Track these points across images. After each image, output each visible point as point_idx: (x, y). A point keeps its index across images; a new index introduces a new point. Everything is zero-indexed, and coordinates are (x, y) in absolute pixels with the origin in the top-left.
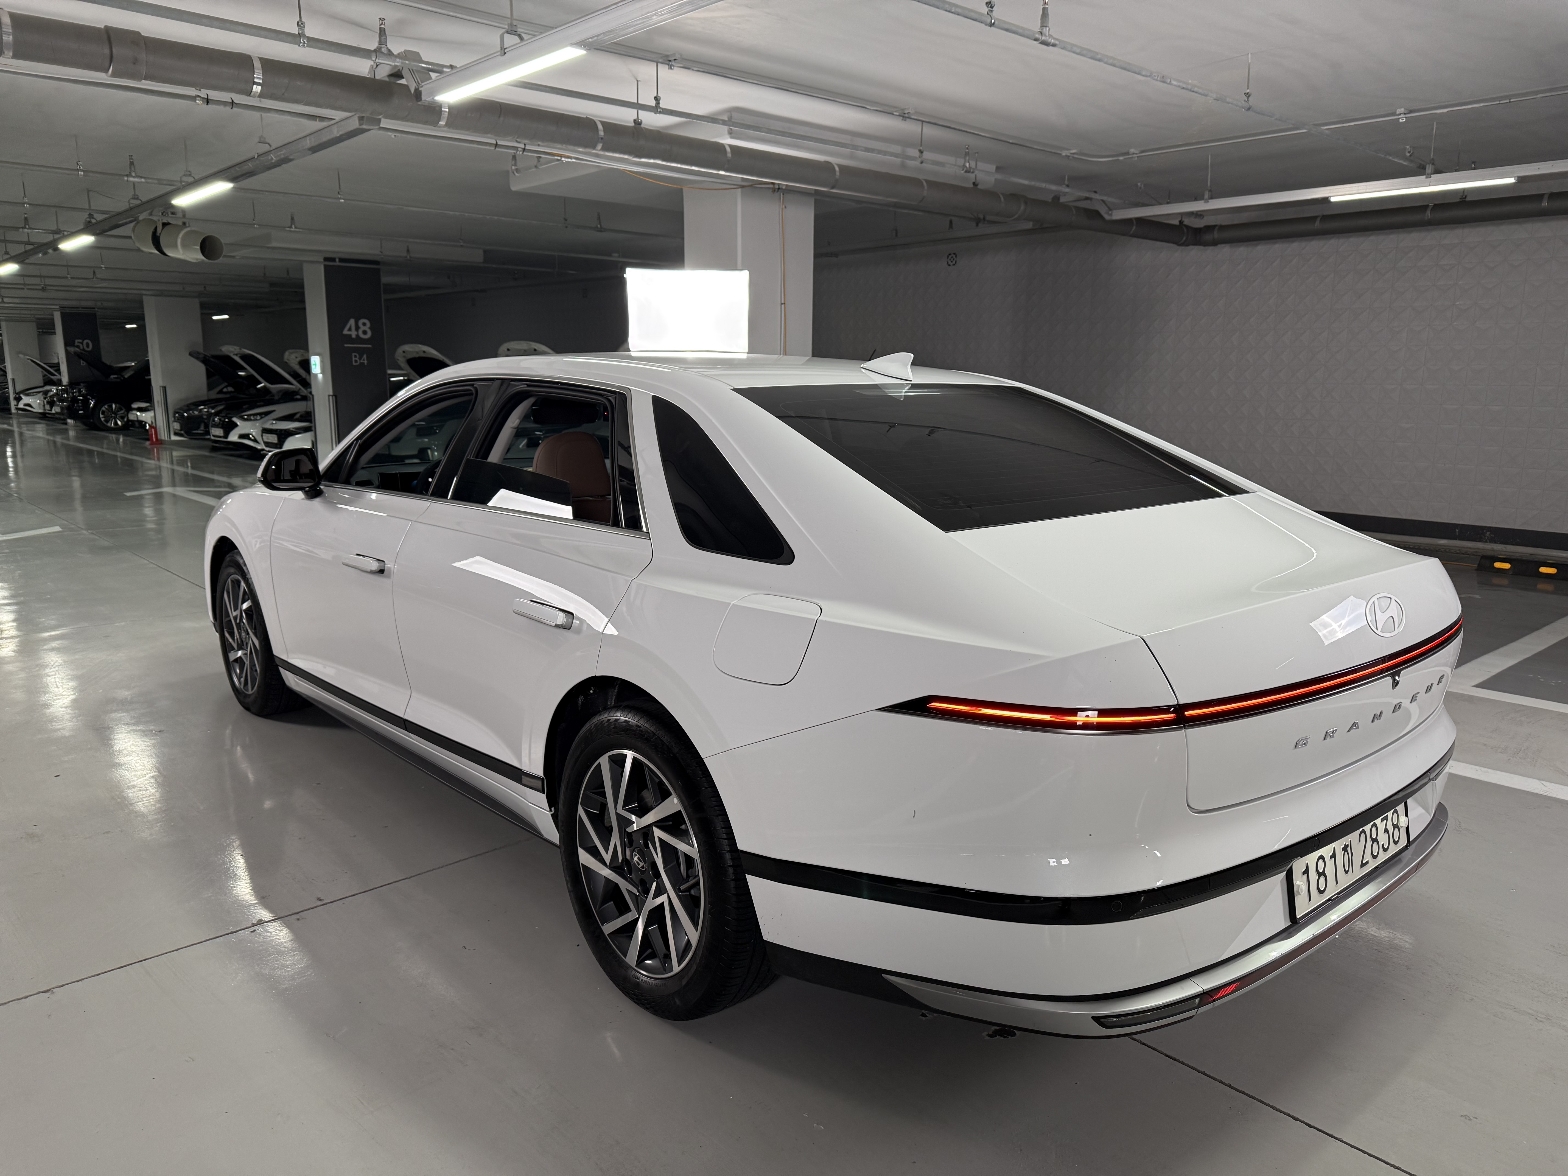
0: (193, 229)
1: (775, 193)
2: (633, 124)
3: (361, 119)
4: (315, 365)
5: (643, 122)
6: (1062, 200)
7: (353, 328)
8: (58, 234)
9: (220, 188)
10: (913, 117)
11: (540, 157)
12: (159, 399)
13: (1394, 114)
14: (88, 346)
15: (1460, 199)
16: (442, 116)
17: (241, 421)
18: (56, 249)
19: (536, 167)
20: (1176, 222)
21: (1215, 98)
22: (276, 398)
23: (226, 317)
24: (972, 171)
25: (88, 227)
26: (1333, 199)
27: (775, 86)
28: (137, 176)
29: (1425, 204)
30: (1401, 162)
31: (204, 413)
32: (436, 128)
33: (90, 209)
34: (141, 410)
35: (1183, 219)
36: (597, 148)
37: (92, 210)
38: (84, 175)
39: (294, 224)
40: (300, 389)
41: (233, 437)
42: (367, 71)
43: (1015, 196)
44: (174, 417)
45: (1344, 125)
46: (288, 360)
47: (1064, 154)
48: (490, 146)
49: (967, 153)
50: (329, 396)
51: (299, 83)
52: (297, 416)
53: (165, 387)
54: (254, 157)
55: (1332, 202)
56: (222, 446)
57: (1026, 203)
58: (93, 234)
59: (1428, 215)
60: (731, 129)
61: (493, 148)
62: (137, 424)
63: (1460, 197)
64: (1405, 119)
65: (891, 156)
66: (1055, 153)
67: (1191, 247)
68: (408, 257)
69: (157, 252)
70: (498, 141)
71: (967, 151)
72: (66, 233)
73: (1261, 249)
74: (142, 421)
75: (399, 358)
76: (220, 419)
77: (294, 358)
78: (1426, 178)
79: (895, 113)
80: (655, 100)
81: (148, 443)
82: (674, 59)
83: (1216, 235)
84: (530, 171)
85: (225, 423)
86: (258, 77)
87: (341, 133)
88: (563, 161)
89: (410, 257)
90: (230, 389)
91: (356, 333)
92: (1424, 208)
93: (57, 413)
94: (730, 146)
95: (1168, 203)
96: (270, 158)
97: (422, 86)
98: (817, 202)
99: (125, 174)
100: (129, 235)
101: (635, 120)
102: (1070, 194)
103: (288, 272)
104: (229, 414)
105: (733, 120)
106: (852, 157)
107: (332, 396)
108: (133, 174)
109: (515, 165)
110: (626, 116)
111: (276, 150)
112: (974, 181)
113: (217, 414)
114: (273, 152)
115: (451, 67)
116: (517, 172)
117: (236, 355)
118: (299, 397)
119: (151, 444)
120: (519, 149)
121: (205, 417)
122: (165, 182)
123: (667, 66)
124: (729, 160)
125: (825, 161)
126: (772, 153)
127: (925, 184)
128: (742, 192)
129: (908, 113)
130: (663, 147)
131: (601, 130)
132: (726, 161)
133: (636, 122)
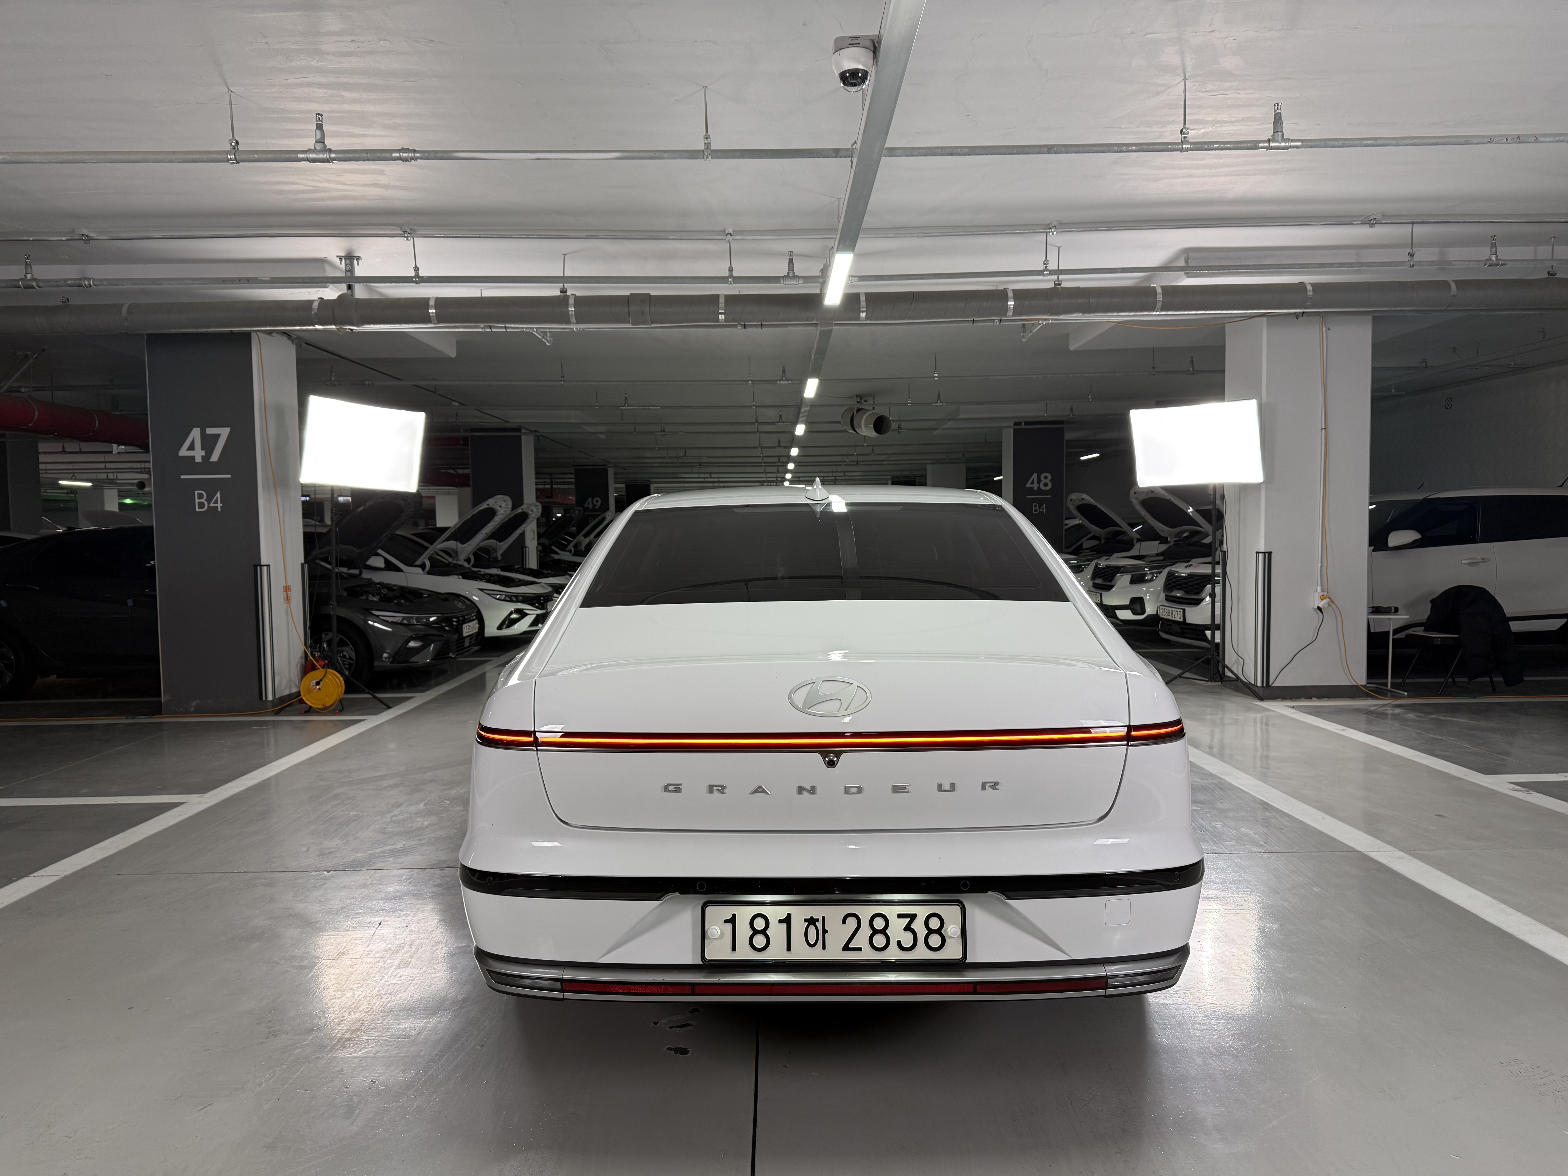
2: (1053, 288)
3: (819, 323)
5: (1063, 282)
7: (1036, 481)
9: (815, 382)
24: (1501, 262)
36: (1008, 314)
58: (802, 423)
60: (1186, 273)
69: (854, 432)
79: (1354, 221)
82: (1053, 226)
86: (722, 308)
87: (818, 334)
91: (1038, 485)
105: (1190, 263)
110: (1047, 282)
123: (1051, 234)
124: (1160, 301)
125: (1297, 282)
126: (1216, 286)
127: (1453, 285)
128: (1267, 321)
129: (1375, 219)
130: (1080, 301)
131: (1011, 298)
132: (1156, 302)
133: (1055, 284)
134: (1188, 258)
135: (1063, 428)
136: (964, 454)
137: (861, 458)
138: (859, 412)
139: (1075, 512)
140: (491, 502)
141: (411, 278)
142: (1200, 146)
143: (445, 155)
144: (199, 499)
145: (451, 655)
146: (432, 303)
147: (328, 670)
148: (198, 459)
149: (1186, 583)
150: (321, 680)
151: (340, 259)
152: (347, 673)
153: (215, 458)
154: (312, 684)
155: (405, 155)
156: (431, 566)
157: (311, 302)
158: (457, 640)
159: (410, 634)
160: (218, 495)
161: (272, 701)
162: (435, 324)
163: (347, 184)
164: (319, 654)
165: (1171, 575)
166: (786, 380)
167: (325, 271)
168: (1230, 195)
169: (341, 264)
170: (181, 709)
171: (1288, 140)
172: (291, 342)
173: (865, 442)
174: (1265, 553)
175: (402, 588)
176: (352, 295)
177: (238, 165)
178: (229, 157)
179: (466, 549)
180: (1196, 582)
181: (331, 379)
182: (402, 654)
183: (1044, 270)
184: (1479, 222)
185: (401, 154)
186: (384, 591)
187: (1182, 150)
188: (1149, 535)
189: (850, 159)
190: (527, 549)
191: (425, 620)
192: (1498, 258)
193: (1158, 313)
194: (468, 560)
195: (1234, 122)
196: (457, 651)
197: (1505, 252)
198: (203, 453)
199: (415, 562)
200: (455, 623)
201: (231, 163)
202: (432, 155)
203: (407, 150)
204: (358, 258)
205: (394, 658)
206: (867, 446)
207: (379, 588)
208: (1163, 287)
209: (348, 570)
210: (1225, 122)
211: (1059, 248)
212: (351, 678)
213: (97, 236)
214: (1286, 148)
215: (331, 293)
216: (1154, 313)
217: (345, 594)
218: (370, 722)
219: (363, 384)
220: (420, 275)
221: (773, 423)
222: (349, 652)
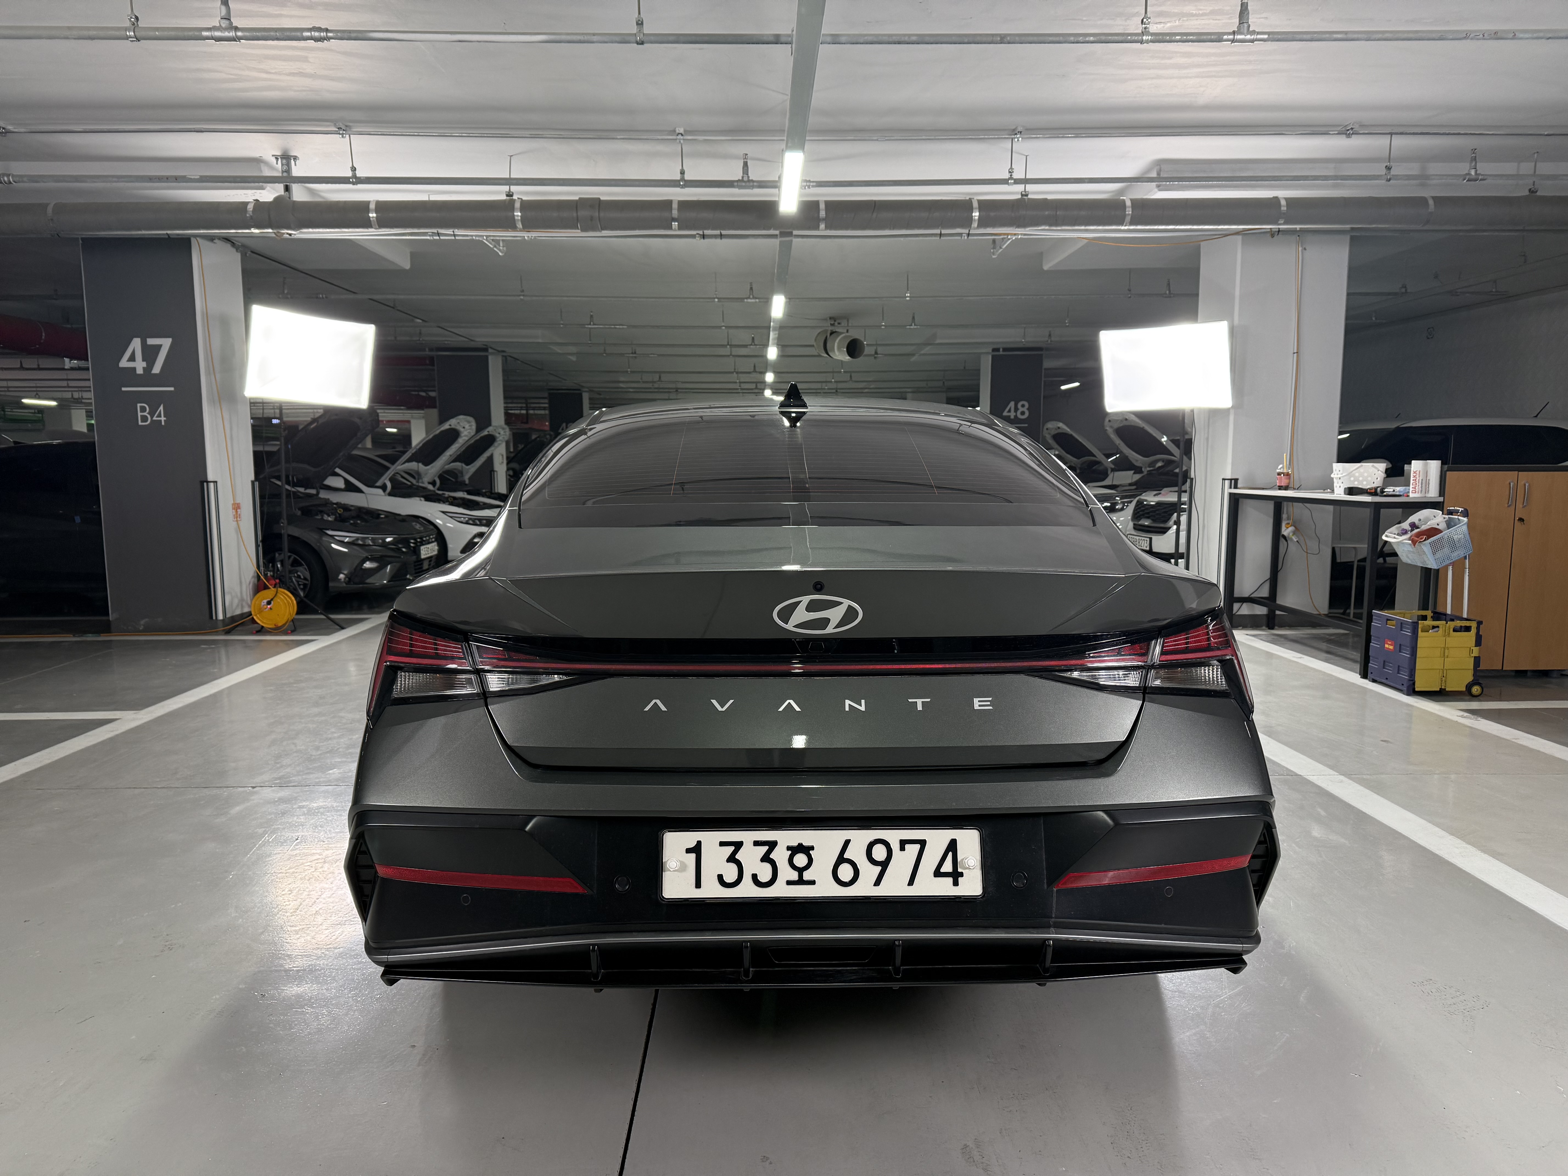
2: (1020, 198)
3: (781, 233)
5: (1031, 193)
7: (1013, 410)
11: (994, 239)
16: (821, 221)
60: (1160, 184)
79: (1329, 132)
80: (1009, 173)
82: (1018, 131)
86: (676, 214)
88: (1011, 238)
91: (1014, 414)
105: (1163, 175)
110: (1014, 191)
123: (1016, 140)
124: (1129, 214)
125: (1272, 197)
126: (1187, 199)
127: (1431, 202)
128: (1243, 240)
129: (1352, 129)
130: (1047, 213)
131: (976, 209)
132: (1125, 216)
133: (1022, 195)
134: (1160, 170)
135: (1041, 355)
136: (944, 383)
137: (840, 386)
138: (833, 335)
140: (453, 423)
141: (349, 178)
142: (1161, 38)
143: (360, 35)
144: (141, 412)
145: (408, 576)
146: (372, 206)
147: (280, 589)
148: (140, 371)
149: (1155, 511)
150: (272, 600)
151: (276, 158)
152: (302, 594)
153: (157, 369)
154: (263, 604)
155: (317, 34)
156: (393, 488)
157: (245, 204)
158: (415, 562)
159: (365, 555)
160: (161, 408)
161: (223, 620)
162: (376, 229)
163: (270, 73)
164: (271, 573)
165: (1140, 503)
166: (754, 298)
167: (261, 171)
168: (1201, 101)
169: (277, 164)
170: (130, 628)
171: (1254, 32)
172: (234, 250)
173: (842, 368)
174: (1231, 480)
175: (360, 509)
176: (290, 198)
177: (138, 42)
178: (128, 33)
179: (430, 472)
180: (1164, 510)
181: (284, 292)
182: (358, 574)
183: (1009, 179)
184: (1459, 134)
185: (313, 33)
186: (340, 511)
187: (1142, 42)
188: (1124, 465)
189: (790, 45)
190: (495, 473)
191: (380, 541)
192: (1478, 172)
193: (1126, 228)
194: (433, 483)
195: (1202, 15)
196: (416, 573)
197: (1484, 168)
198: (144, 364)
199: (376, 481)
200: (412, 545)
201: (131, 41)
202: (346, 35)
203: (319, 29)
204: (295, 158)
205: (350, 579)
206: (844, 372)
207: (335, 508)
208: (1131, 200)
209: (305, 490)
210: (1193, 15)
211: (1027, 156)
212: (305, 599)
213: (15, 128)
214: (1252, 41)
215: (268, 194)
216: (1123, 228)
217: (299, 513)
218: (322, 642)
219: (317, 298)
220: (357, 176)
221: (745, 346)
222: (303, 572)
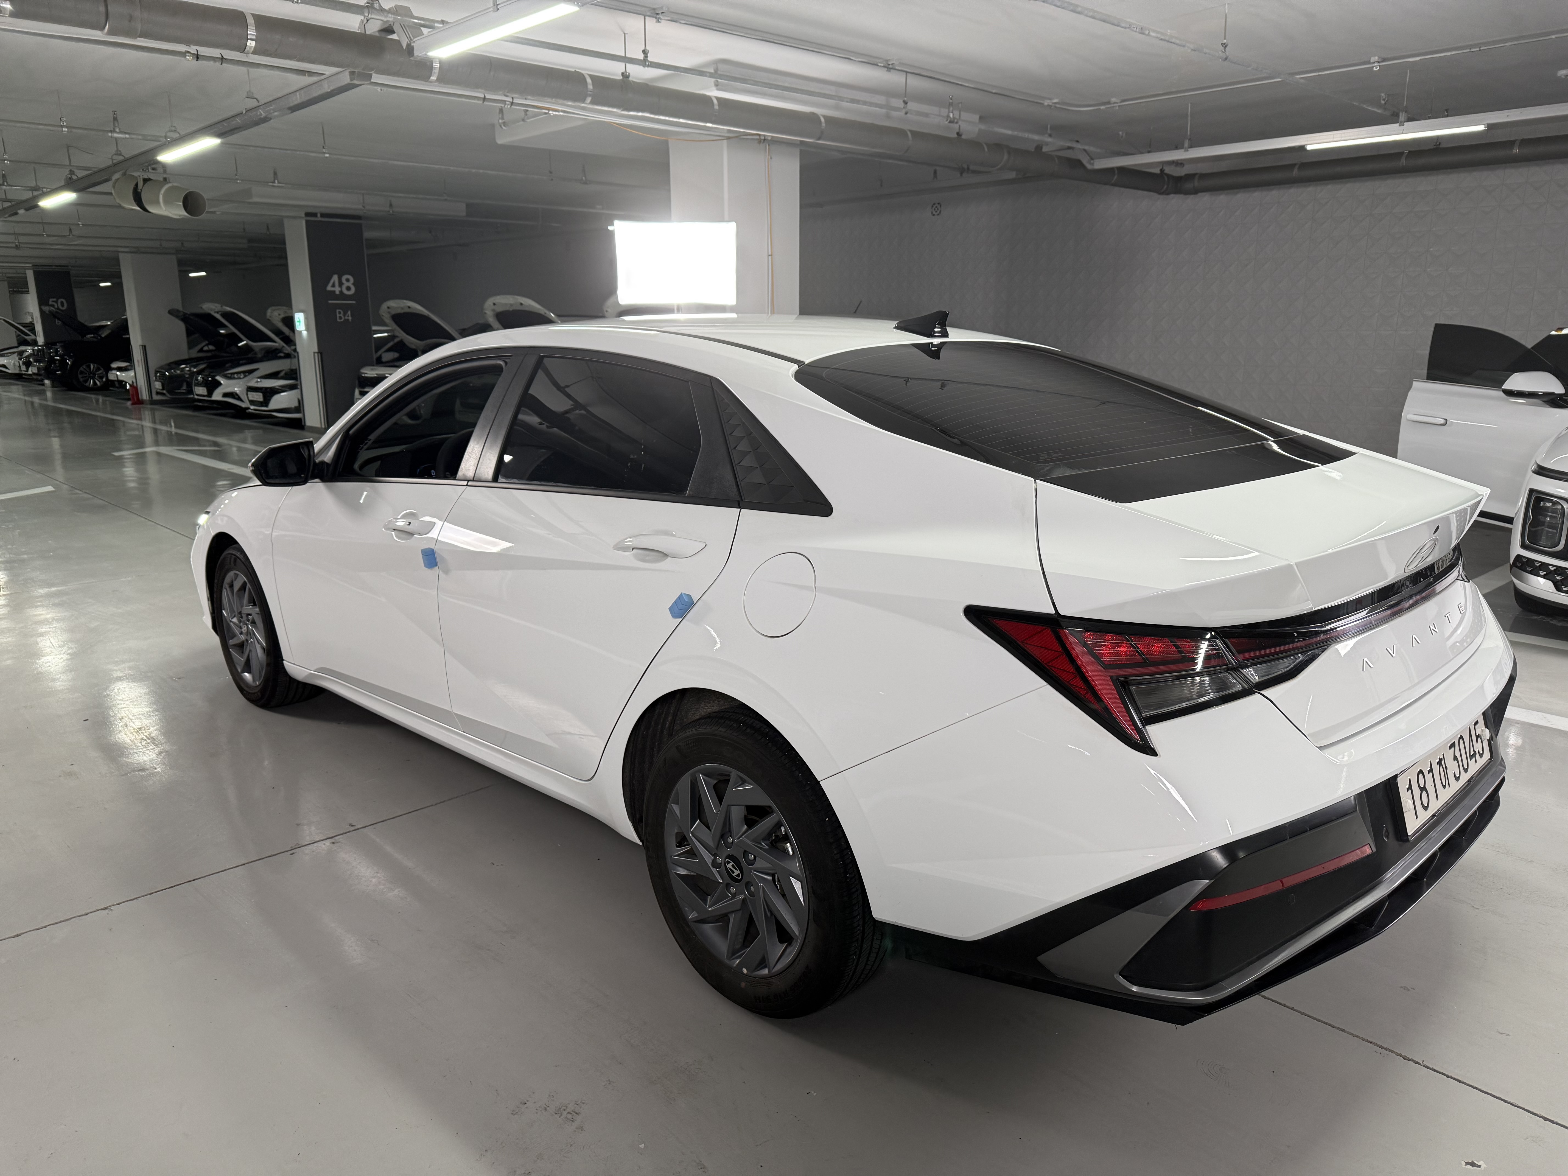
0: (175, 184)
1: (761, 144)
2: (621, 78)
3: (352, 73)
4: (299, 322)
5: (631, 74)
6: (1045, 149)
7: (337, 284)
8: (38, 191)
9: (208, 143)
10: (897, 68)
11: (527, 110)
12: (140, 359)
13: (1368, 62)
14: (62, 304)
15: (1435, 146)
16: (433, 71)
17: (223, 379)
18: (37, 206)
19: (523, 120)
20: (1157, 171)
21: (1192, 48)
22: (259, 355)
23: (203, 274)
24: (956, 121)
25: (68, 184)
26: (1309, 148)
27: (761, 38)
28: (121, 132)
29: (1401, 151)
30: (1375, 110)
31: (186, 372)
32: (427, 83)
33: (70, 165)
34: (120, 369)
35: (1164, 168)
36: (585, 102)
37: (73, 166)
38: (67, 131)
39: (277, 179)
40: (283, 347)
41: (217, 396)
42: (357, 25)
43: (998, 146)
44: (156, 376)
45: (1320, 73)
46: (271, 317)
47: (1046, 104)
48: (478, 100)
49: (951, 104)
50: (314, 353)
51: (291, 39)
52: (282, 374)
53: (145, 346)
54: (242, 113)
55: (1308, 151)
56: (206, 405)
57: (1009, 153)
58: (75, 191)
59: (1403, 162)
60: (717, 81)
61: (481, 102)
62: (117, 385)
63: (1435, 144)
64: (1378, 67)
65: (876, 107)
66: (1037, 103)
67: (1172, 195)
68: (391, 212)
69: (138, 208)
70: (486, 95)
71: (951, 101)
72: (45, 190)
73: (1241, 198)
74: (122, 381)
75: (384, 314)
76: (203, 378)
77: (278, 315)
78: (1400, 126)
79: (879, 64)
80: (644, 53)
81: (129, 403)
82: (662, 11)
83: (1196, 183)
84: (518, 124)
85: (209, 382)
86: (252, 32)
87: (332, 88)
88: (550, 114)
89: (393, 212)
90: (211, 347)
91: (340, 289)
92: (1399, 155)
93: (34, 374)
94: (717, 98)
95: (1149, 152)
96: (259, 113)
97: (414, 42)
98: (802, 153)
99: (109, 129)
100: (110, 191)
101: (623, 74)
102: (1052, 144)
103: (268, 227)
104: (212, 372)
105: (719, 72)
106: (837, 108)
107: (318, 353)
108: (117, 130)
109: (502, 118)
110: (614, 70)
111: (265, 105)
112: (958, 131)
113: (199, 373)
114: (262, 107)
115: (443, 22)
116: (504, 126)
117: (218, 312)
118: (282, 355)
119: (133, 404)
120: (507, 103)
121: (187, 376)
122: (149, 138)
125: (811, 112)
127: (910, 135)
128: (728, 144)
131: (589, 82)
132: (710, 114)
134: (717, 68)
135: (360, 225)
138: (147, 183)
139: (388, 320)
183: (645, 61)
192: (955, 117)
211: (625, 34)
